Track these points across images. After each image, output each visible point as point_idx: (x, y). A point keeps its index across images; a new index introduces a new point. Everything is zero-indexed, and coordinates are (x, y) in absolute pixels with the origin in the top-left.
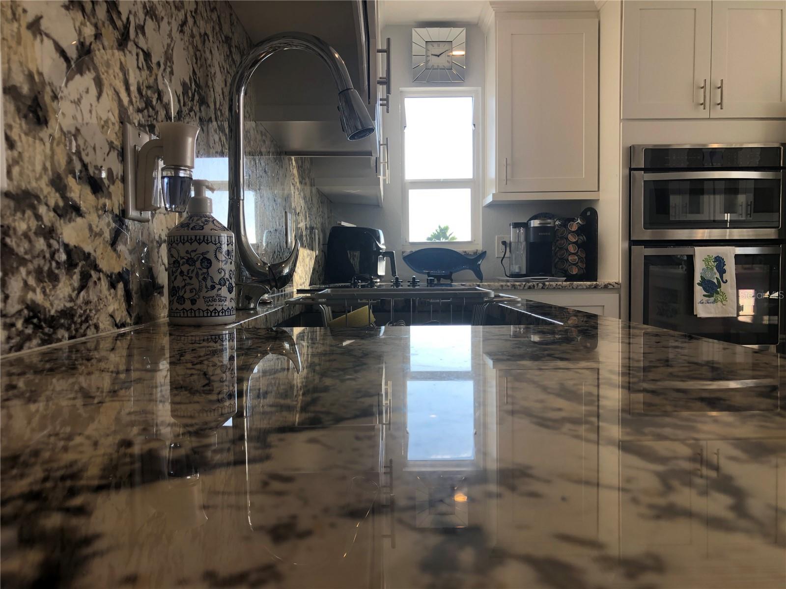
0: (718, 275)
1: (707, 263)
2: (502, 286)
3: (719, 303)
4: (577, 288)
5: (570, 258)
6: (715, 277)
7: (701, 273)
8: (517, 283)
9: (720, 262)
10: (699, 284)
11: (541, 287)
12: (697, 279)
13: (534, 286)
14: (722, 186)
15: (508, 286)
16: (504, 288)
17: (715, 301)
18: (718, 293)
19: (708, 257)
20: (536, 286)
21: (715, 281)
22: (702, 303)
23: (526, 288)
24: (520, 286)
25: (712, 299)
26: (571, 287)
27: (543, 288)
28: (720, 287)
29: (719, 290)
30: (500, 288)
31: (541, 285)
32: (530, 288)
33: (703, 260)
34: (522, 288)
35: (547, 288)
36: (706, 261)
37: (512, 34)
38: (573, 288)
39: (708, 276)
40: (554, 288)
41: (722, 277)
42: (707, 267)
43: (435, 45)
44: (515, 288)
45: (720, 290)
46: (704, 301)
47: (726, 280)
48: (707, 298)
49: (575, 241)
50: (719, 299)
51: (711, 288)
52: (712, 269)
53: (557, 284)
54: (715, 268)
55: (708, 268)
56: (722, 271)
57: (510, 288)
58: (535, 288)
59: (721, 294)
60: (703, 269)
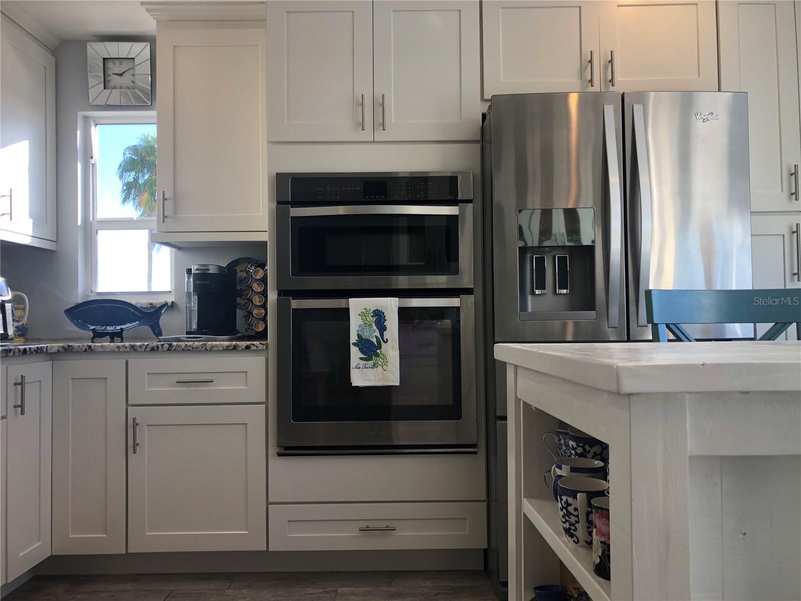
0: (377, 333)
1: (364, 318)
2: (118, 347)
3: (380, 368)
4: (211, 350)
5: (255, 312)
6: (374, 335)
7: (358, 331)
8: (138, 344)
9: (379, 317)
10: (354, 344)
11: (166, 349)
12: (353, 338)
13: (158, 347)
14: (404, 223)
15: (126, 348)
16: (120, 350)
17: (375, 366)
18: (377, 355)
19: (365, 311)
20: (160, 348)
21: (374, 340)
22: (357, 367)
23: (148, 349)
24: (141, 347)
25: (371, 363)
26: (204, 349)
27: (169, 350)
28: (380, 347)
29: (378, 351)
30: (116, 350)
31: (166, 346)
32: (153, 349)
33: (359, 315)
34: (143, 350)
35: (175, 350)
36: (363, 315)
37: (174, 47)
38: (206, 349)
39: (366, 335)
40: (183, 350)
41: (382, 335)
42: (365, 323)
43: (117, 62)
44: (134, 350)
45: (381, 351)
46: (361, 366)
47: (387, 339)
48: (365, 362)
49: (260, 290)
50: (380, 363)
51: (370, 350)
52: (371, 325)
53: (186, 345)
54: (374, 324)
55: (366, 325)
56: (382, 328)
57: (128, 349)
58: (159, 349)
59: (382, 356)
60: (360, 326)
